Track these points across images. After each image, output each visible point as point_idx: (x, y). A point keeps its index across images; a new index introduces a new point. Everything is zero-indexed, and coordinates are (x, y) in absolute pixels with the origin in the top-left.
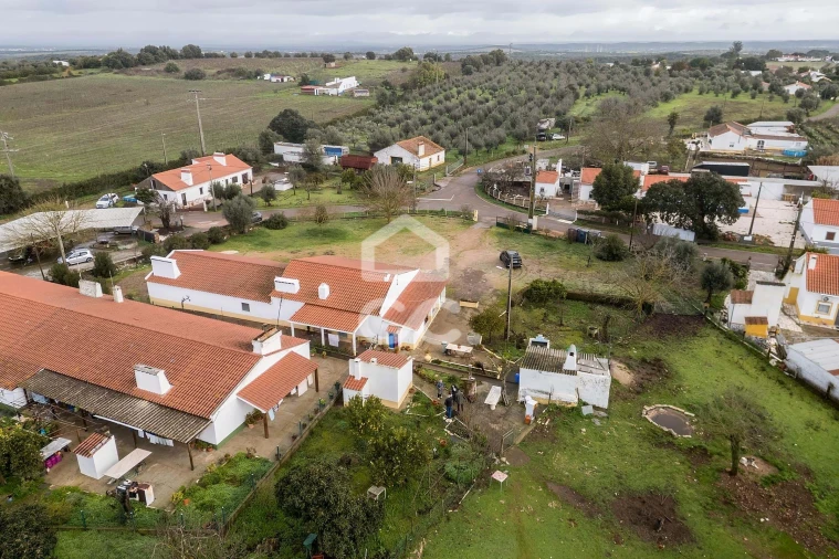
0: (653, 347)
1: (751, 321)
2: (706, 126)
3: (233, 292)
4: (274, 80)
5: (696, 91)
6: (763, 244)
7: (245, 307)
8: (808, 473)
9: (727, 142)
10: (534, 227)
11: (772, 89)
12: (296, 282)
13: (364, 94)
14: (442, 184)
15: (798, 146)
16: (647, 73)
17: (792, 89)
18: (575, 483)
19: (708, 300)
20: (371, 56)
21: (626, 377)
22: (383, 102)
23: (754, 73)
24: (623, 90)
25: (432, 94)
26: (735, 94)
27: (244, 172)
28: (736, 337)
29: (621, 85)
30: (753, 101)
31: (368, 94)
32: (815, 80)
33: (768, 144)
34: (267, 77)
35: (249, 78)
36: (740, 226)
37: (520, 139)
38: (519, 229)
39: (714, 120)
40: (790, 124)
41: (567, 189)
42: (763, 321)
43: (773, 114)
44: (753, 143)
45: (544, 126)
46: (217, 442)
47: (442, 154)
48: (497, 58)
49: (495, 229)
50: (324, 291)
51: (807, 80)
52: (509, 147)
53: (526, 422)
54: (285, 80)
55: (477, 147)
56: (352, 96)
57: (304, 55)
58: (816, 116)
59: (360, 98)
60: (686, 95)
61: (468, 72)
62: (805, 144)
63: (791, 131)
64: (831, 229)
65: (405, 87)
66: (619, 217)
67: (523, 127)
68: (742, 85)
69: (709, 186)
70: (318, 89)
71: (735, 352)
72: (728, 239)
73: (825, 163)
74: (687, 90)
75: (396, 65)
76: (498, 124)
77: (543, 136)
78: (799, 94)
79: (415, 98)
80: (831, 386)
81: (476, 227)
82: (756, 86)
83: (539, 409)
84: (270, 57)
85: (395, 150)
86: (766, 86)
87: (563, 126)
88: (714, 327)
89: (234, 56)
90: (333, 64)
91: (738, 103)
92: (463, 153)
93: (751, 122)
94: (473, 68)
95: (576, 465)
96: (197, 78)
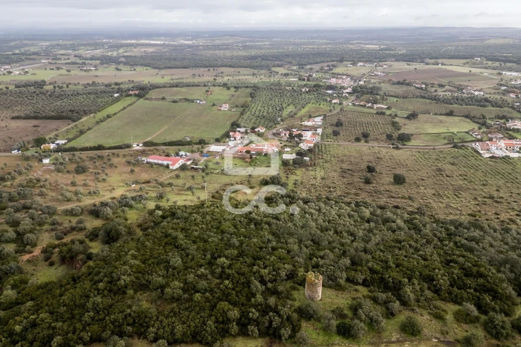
9: (309, 123)
14: (268, 134)
23: (330, 92)
32: (343, 95)
34: (198, 102)
36: (303, 138)
37: (275, 124)
38: (280, 140)
39: (310, 117)
40: (323, 118)
41: (285, 135)
44: (314, 123)
45: (279, 120)
47: (265, 129)
49: (277, 140)
56: (231, 111)
59: (234, 111)
62: (321, 123)
64: (312, 138)
67: (275, 121)
70: (222, 109)
85: (259, 129)
86: (328, 100)
87: (282, 120)
90: (209, 93)
92: (268, 128)
93: (316, 117)
94: (253, 96)
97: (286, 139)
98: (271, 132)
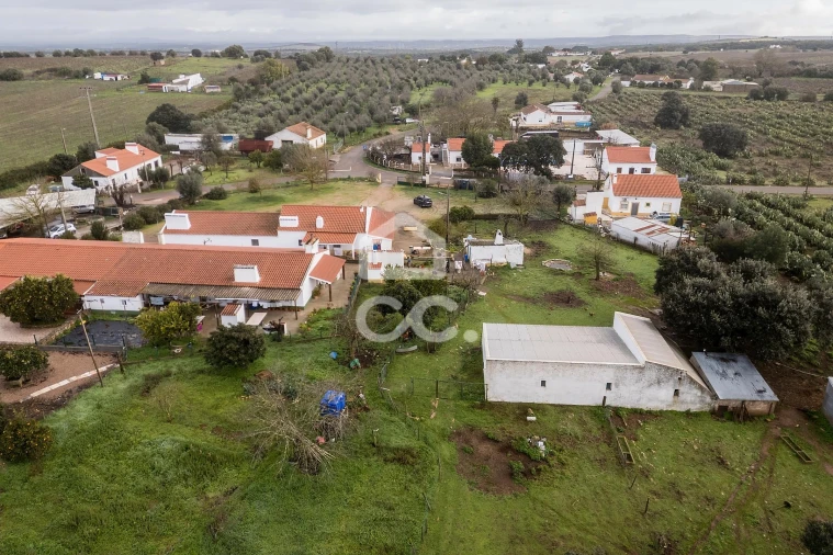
0: (536, 237)
1: (587, 215)
2: (518, 108)
3: (244, 232)
4: (107, 78)
5: (500, 82)
6: (580, 180)
7: (255, 242)
8: (632, 275)
9: (537, 119)
10: (427, 182)
11: (556, 79)
12: (297, 218)
13: (215, 90)
14: (337, 160)
15: (585, 119)
16: (459, 67)
17: (571, 78)
18: (521, 293)
19: (559, 210)
20: (196, 53)
21: (528, 251)
22: (239, 95)
23: (541, 66)
24: (446, 82)
25: (284, 88)
26: (531, 83)
27: (155, 159)
28: (581, 227)
29: (443, 77)
30: (545, 88)
31: (219, 90)
32: (586, 70)
33: (565, 119)
34: (98, 75)
35: (77, 77)
36: (565, 170)
37: (380, 122)
38: (416, 185)
39: (522, 102)
40: (576, 103)
41: (437, 157)
42: (594, 214)
43: (563, 98)
44: (554, 118)
45: (395, 113)
46: (304, 305)
47: (324, 137)
48: (326, 55)
49: (397, 187)
50: (320, 223)
51: (579, 70)
52: (373, 130)
53: (483, 274)
54: (119, 78)
55: (352, 130)
56: (204, 92)
57: (121, 53)
58: (592, 98)
59: (213, 93)
60: (493, 85)
61: (305, 68)
62: (589, 117)
63: (578, 108)
64: (619, 166)
65: (253, 82)
66: (484, 171)
67: (380, 113)
68: (534, 75)
69: (544, 141)
70: (166, 87)
71: (581, 234)
72: (558, 178)
73: (606, 128)
74: (494, 81)
75: (230, 63)
76: (357, 111)
77: (396, 121)
78: (576, 81)
79: (268, 92)
80: (636, 239)
81: (383, 186)
82: (544, 76)
83: (487, 268)
84: (85, 56)
85: (286, 135)
86: (551, 76)
87: (413, 112)
88: (566, 223)
89: (39, 55)
90: (163, 62)
91: (534, 90)
92: (342, 135)
93: (549, 103)
94: (309, 65)
95: (518, 287)
96: (14, 79)
97: (447, 180)
98: (356, 151)
